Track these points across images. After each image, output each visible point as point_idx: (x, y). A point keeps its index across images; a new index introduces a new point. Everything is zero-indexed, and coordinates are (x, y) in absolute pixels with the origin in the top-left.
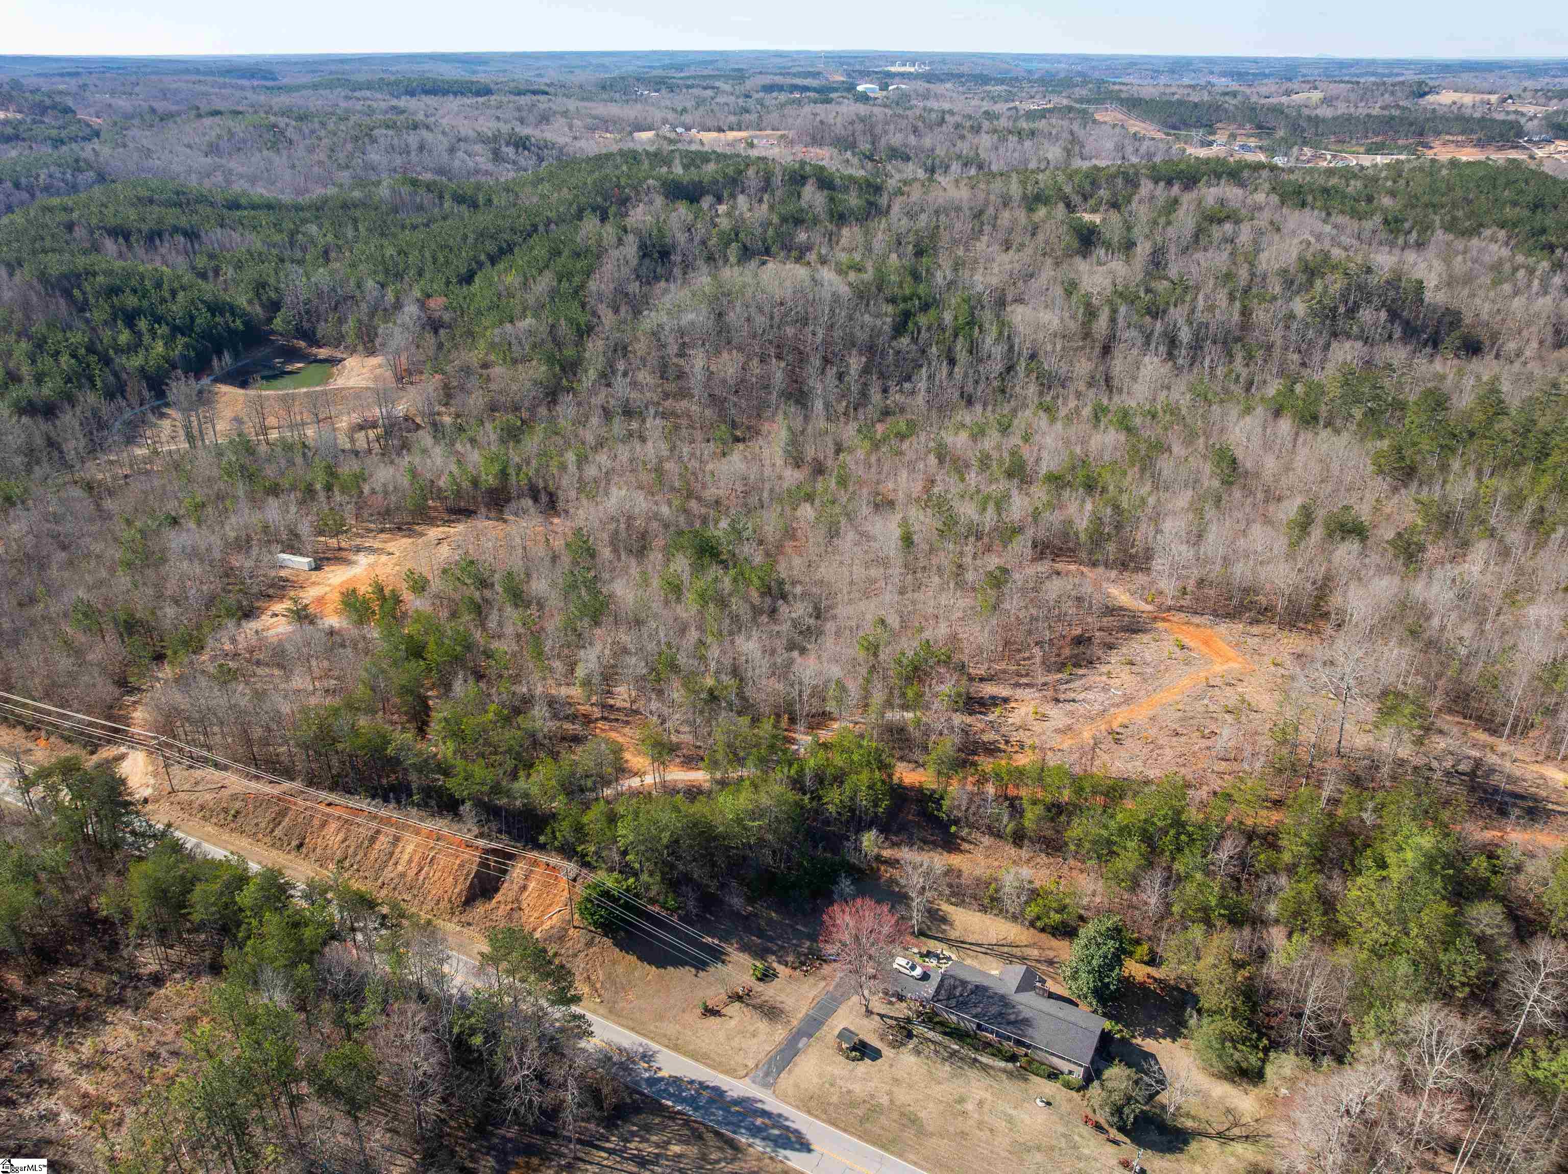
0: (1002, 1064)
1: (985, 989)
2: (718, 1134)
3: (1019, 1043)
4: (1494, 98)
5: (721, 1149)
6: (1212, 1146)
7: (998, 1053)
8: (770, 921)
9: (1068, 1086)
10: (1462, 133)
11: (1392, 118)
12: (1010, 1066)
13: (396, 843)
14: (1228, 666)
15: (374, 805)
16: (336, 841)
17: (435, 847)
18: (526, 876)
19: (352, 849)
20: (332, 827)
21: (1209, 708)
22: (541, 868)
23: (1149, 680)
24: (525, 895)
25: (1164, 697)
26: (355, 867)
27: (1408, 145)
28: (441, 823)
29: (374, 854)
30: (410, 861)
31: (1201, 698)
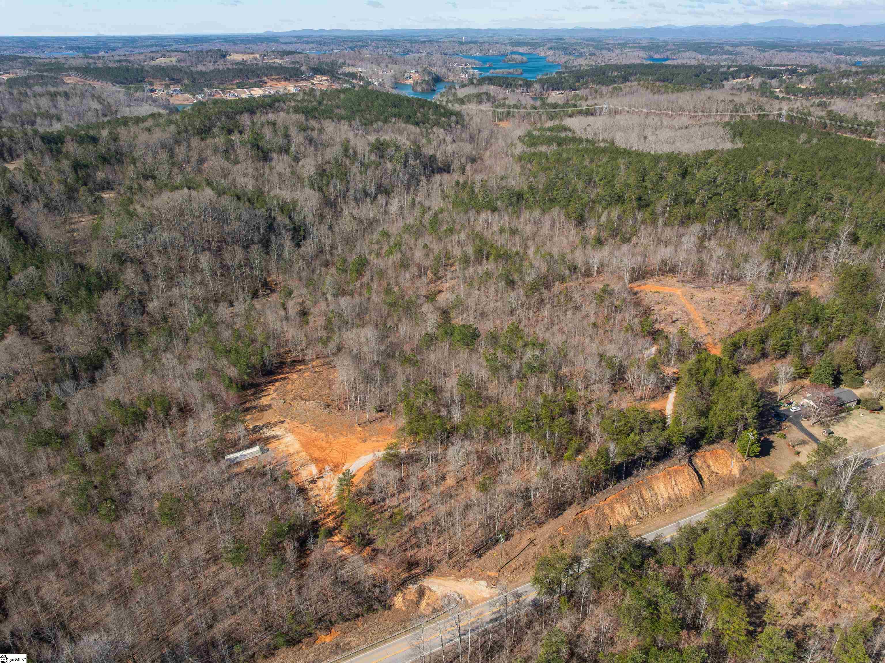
4: (257, 56)
10: (278, 75)
12: (845, 413)
13: (653, 489)
14: (679, 292)
15: (624, 483)
16: (626, 511)
17: (671, 477)
18: (705, 462)
19: (637, 507)
20: (618, 507)
21: (706, 304)
22: (708, 454)
23: (675, 305)
24: (712, 468)
25: (690, 307)
26: (645, 513)
27: (255, 83)
28: (661, 466)
29: (648, 501)
30: (667, 490)
31: (698, 303)
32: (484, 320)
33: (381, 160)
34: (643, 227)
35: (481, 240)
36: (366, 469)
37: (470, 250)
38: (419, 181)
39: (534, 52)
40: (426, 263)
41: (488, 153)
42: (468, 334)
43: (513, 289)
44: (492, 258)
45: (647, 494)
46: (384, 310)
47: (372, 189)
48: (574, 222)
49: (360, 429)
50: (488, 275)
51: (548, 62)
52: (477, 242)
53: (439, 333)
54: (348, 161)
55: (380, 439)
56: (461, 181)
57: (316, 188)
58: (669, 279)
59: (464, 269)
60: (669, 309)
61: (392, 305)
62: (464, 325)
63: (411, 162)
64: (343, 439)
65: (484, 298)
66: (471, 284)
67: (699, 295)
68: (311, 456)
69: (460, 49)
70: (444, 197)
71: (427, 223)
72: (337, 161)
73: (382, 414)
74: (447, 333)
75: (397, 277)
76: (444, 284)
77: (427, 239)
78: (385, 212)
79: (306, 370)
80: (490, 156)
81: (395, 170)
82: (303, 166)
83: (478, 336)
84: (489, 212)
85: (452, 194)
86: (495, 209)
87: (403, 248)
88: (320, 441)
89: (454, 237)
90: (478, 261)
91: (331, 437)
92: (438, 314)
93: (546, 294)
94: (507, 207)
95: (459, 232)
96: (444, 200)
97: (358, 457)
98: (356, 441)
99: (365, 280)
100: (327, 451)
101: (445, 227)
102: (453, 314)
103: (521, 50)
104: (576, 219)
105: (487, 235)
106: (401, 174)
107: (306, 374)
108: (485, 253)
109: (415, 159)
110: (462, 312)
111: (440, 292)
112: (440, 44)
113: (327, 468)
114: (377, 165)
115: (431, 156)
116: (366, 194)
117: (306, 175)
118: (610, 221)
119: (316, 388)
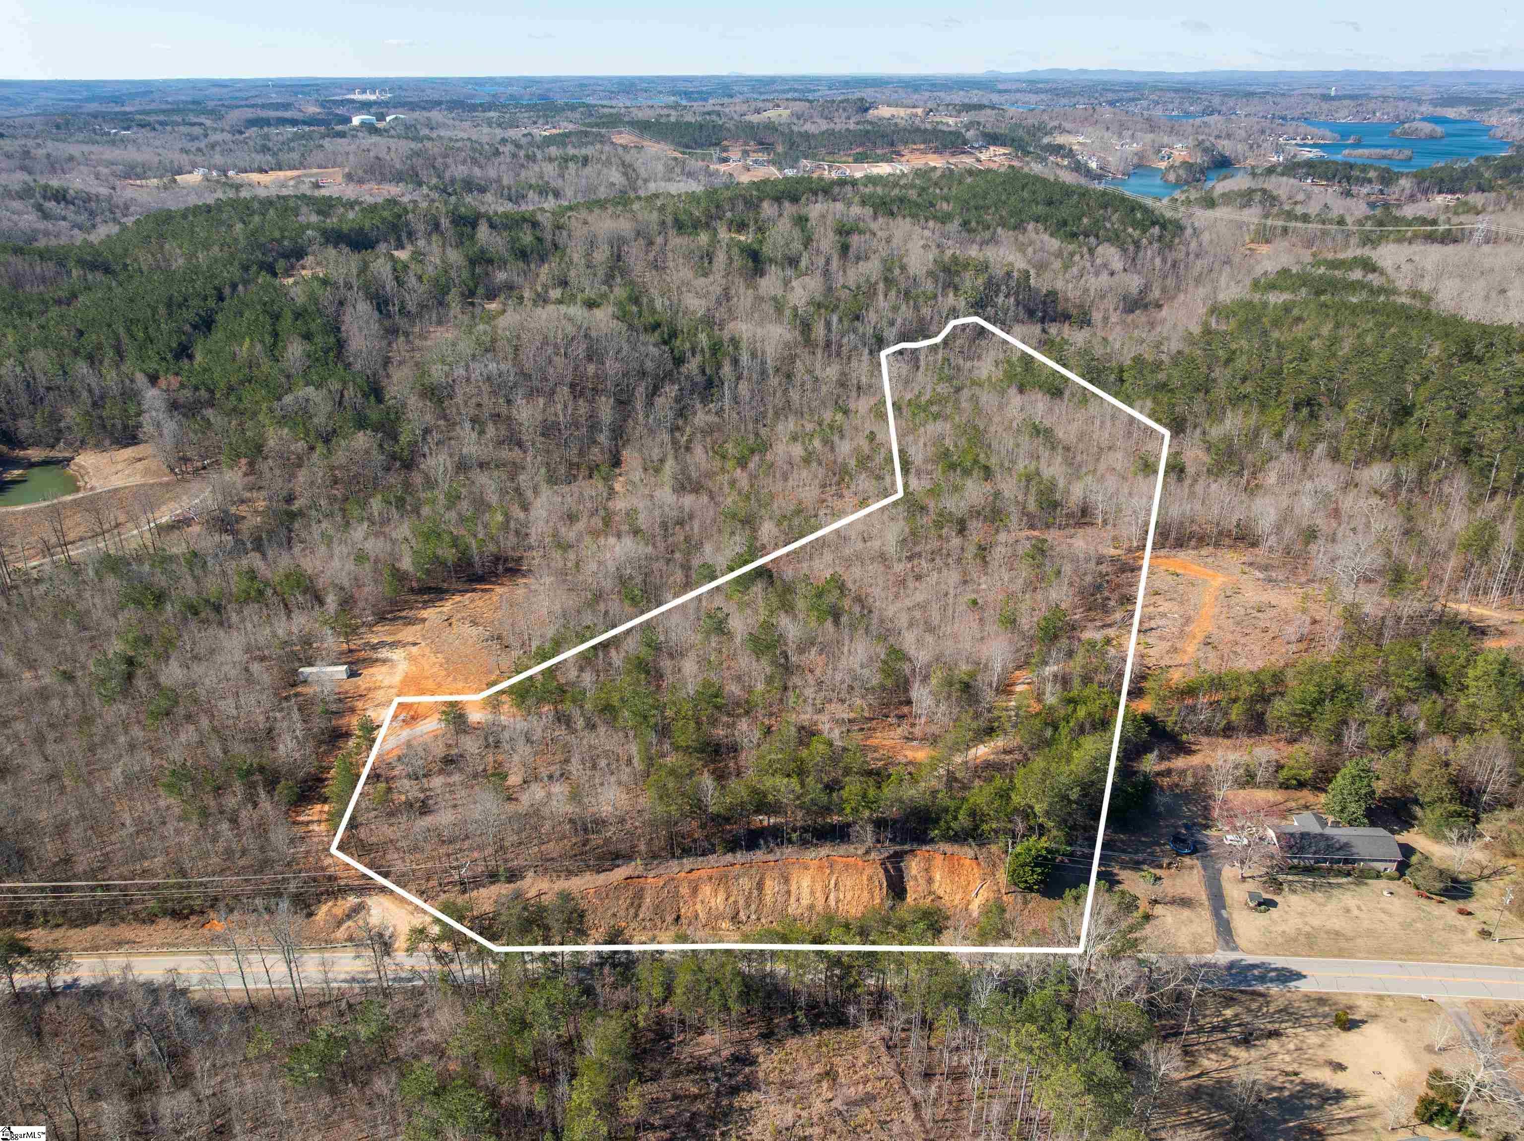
0: (1344, 880)
1: (1308, 834)
2: (1241, 992)
3: (1346, 862)
4: (919, 111)
5: (1254, 1000)
6: (1482, 884)
7: (1340, 873)
8: (1122, 841)
9: (1391, 878)
10: (924, 142)
11: (867, 132)
12: (1350, 879)
13: (787, 881)
15: (740, 857)
16: (718, 901)
17: (832, 872)
18: (927, 870)
19: (741, 903)
20: (706, 890)
22: (939, 859)
24: (936, 886)
26: (753, 917)
27: (884, 155)
28: (824, 851)
29: (768, 899)
30: (812, 893)
39: (1477, 117)
45: (771, 886)
51: (1494, 137)
69: (1317, 109)
103: (1451, 113)
112: (1278, 99)
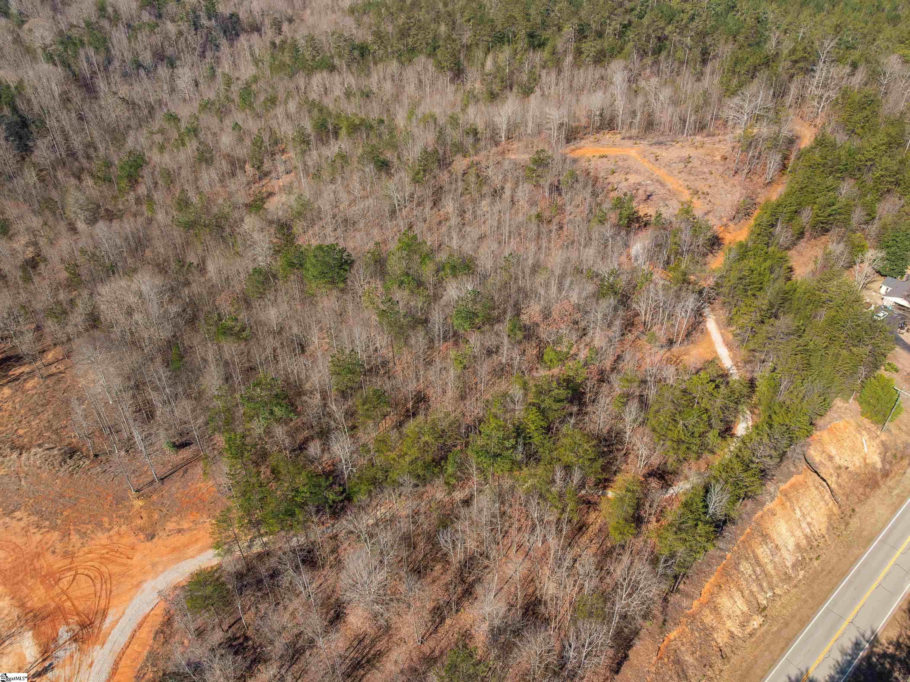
13: (770, 539)
14: (633, 153)
16: (739, 604)
17: (792, 503)
18: (824, 451)
20: (723, 601)
21: (682, 165)
22: (826, 435)
23: (637, 172)
24: (837, 459)
25: (661, 173)
26: (769, 594)
28: (772, 487)
29: (769, 567)
30: (792, 533)
31: (668, 165)
32: (351, 233)
33: (159, 22)
34: (544, 73)
35: (321, 110)
36: (157, 621)
37: (308, 125)
38: (217, 46)
40: (241, 152)
41: (308, 12)
42: (333, 262)
43: (389, 175)
44: (343, 132)
45: (764, 554)
46: (178, 235)
47: (147, 57)
48: (449, 74)
49: (141, 503)
50: (343, 157)
52: (316, 111)
53: (278, 264)
54: (105, 23)
55: (185, 525)
56: (277, 42)
57: (58, 63)
58: (607, 137)
59: (304, 152)
60: (633, 179)
61: (190, 225)
62: (320, 248)
63: (204, 21)
64: (101, 538)
65: (343, 196)
66: (317, 176)
67: (664, 153)
68: (22, 605)
70: (256, 62)
71: (235, 96)
72: (88, 24)
73: (186, 453)
74: (291, 265)
75: (196, 180)
76: (274, 182)
77: (239, 117)
78: (173, 90)
79: (31, 374)
80: (312, 14)
81: (181, 33)
82: (30, 30)
83: (351, 263)
84: (325, 74)
85: (267, 58)
86: (332, 68)
87: (201, 135)
88: (49, 557)
89: (279, 111)
90: (321, 140)
91: (75, 538)
92: (272, 231)
93: (444, 177)
94: (348, 66)
95: (286, 103)
96: (257, 66)
97: (138, 585)
98: (132, 539)
99: (142, 190)
100: (64, 583)
101: (262, 98)
102: (298, 228)
104: (451, 69)
105: (328, 102)
106: (189, 38)
107: (29, 385)
108: (330, 127)
109: (210, 19)
110: (313, 223)
111: (271, 194)
113: (63, 633)
114: (153, 27)
115: (232, 15)
116: (139, 65)
117: (38, 44)
118: (498, 68)
119: (47, 415)
